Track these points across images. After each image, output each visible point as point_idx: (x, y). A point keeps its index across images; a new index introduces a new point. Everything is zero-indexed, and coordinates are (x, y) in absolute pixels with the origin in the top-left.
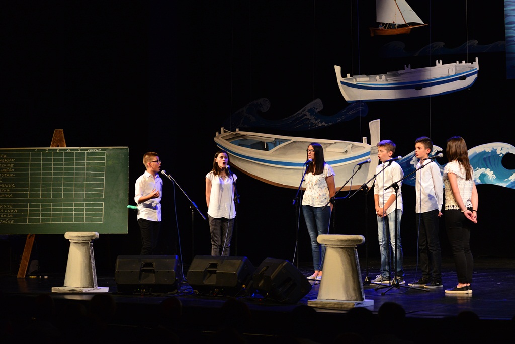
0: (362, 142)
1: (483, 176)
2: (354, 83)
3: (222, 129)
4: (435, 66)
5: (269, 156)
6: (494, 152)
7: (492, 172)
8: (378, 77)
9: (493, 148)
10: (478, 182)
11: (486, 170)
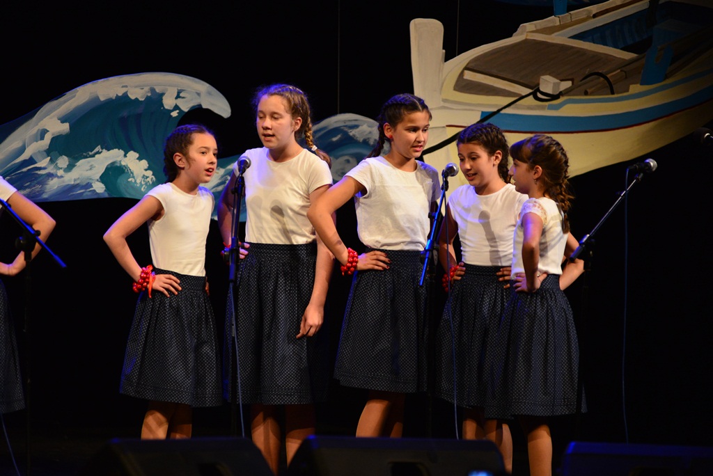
1: (114, 173)
6: (155, 99)
7: (144, 163)
9: (152, 90)
10: (98, 191)
11: (125, 156)
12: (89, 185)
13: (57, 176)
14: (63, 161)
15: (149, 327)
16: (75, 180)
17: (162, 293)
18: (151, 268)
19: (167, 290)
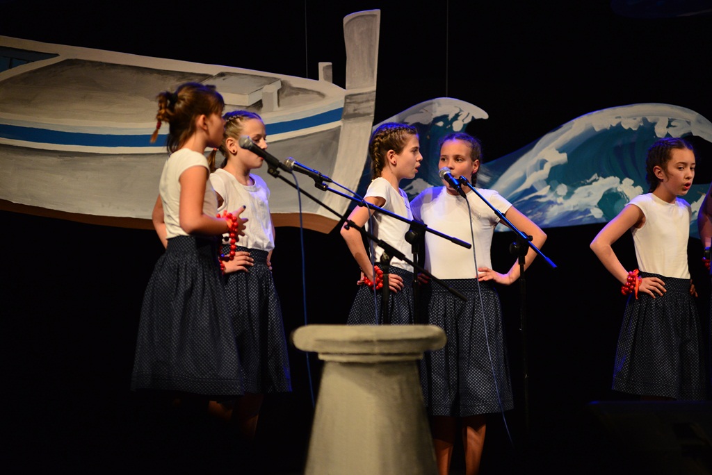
0: (316, 78)
1: (611, 199)
6: (648, 128)
7: (639, 189)
9: (645, 120)
10: (596, 216)
11: (621, 183)
12: (587, 211)
13: (556, 203)
14: (562, 189)
15: (637, 327)
16: (574, 207)
17: (648, 295)
18: (637, 272)
19: (653, 291)
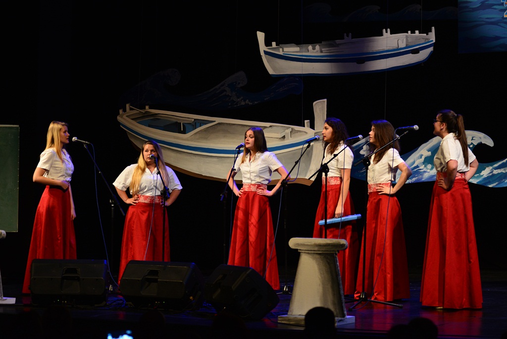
0: (304, 126)
2: (281, 53)
3: (128, 106)
4: (382, 35)
5: (187, 140)
8: (310, 47)
13: (427, 172)
14: (429, 166)
